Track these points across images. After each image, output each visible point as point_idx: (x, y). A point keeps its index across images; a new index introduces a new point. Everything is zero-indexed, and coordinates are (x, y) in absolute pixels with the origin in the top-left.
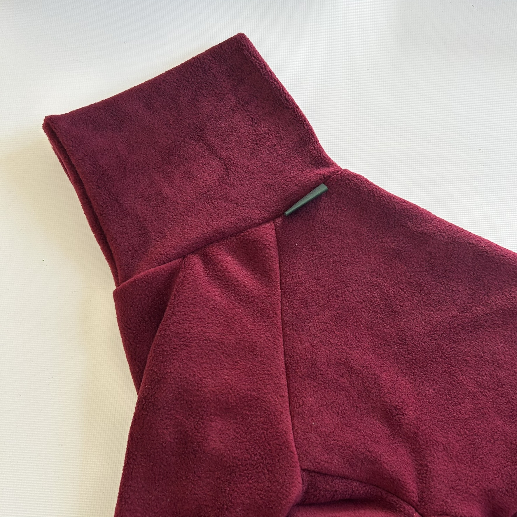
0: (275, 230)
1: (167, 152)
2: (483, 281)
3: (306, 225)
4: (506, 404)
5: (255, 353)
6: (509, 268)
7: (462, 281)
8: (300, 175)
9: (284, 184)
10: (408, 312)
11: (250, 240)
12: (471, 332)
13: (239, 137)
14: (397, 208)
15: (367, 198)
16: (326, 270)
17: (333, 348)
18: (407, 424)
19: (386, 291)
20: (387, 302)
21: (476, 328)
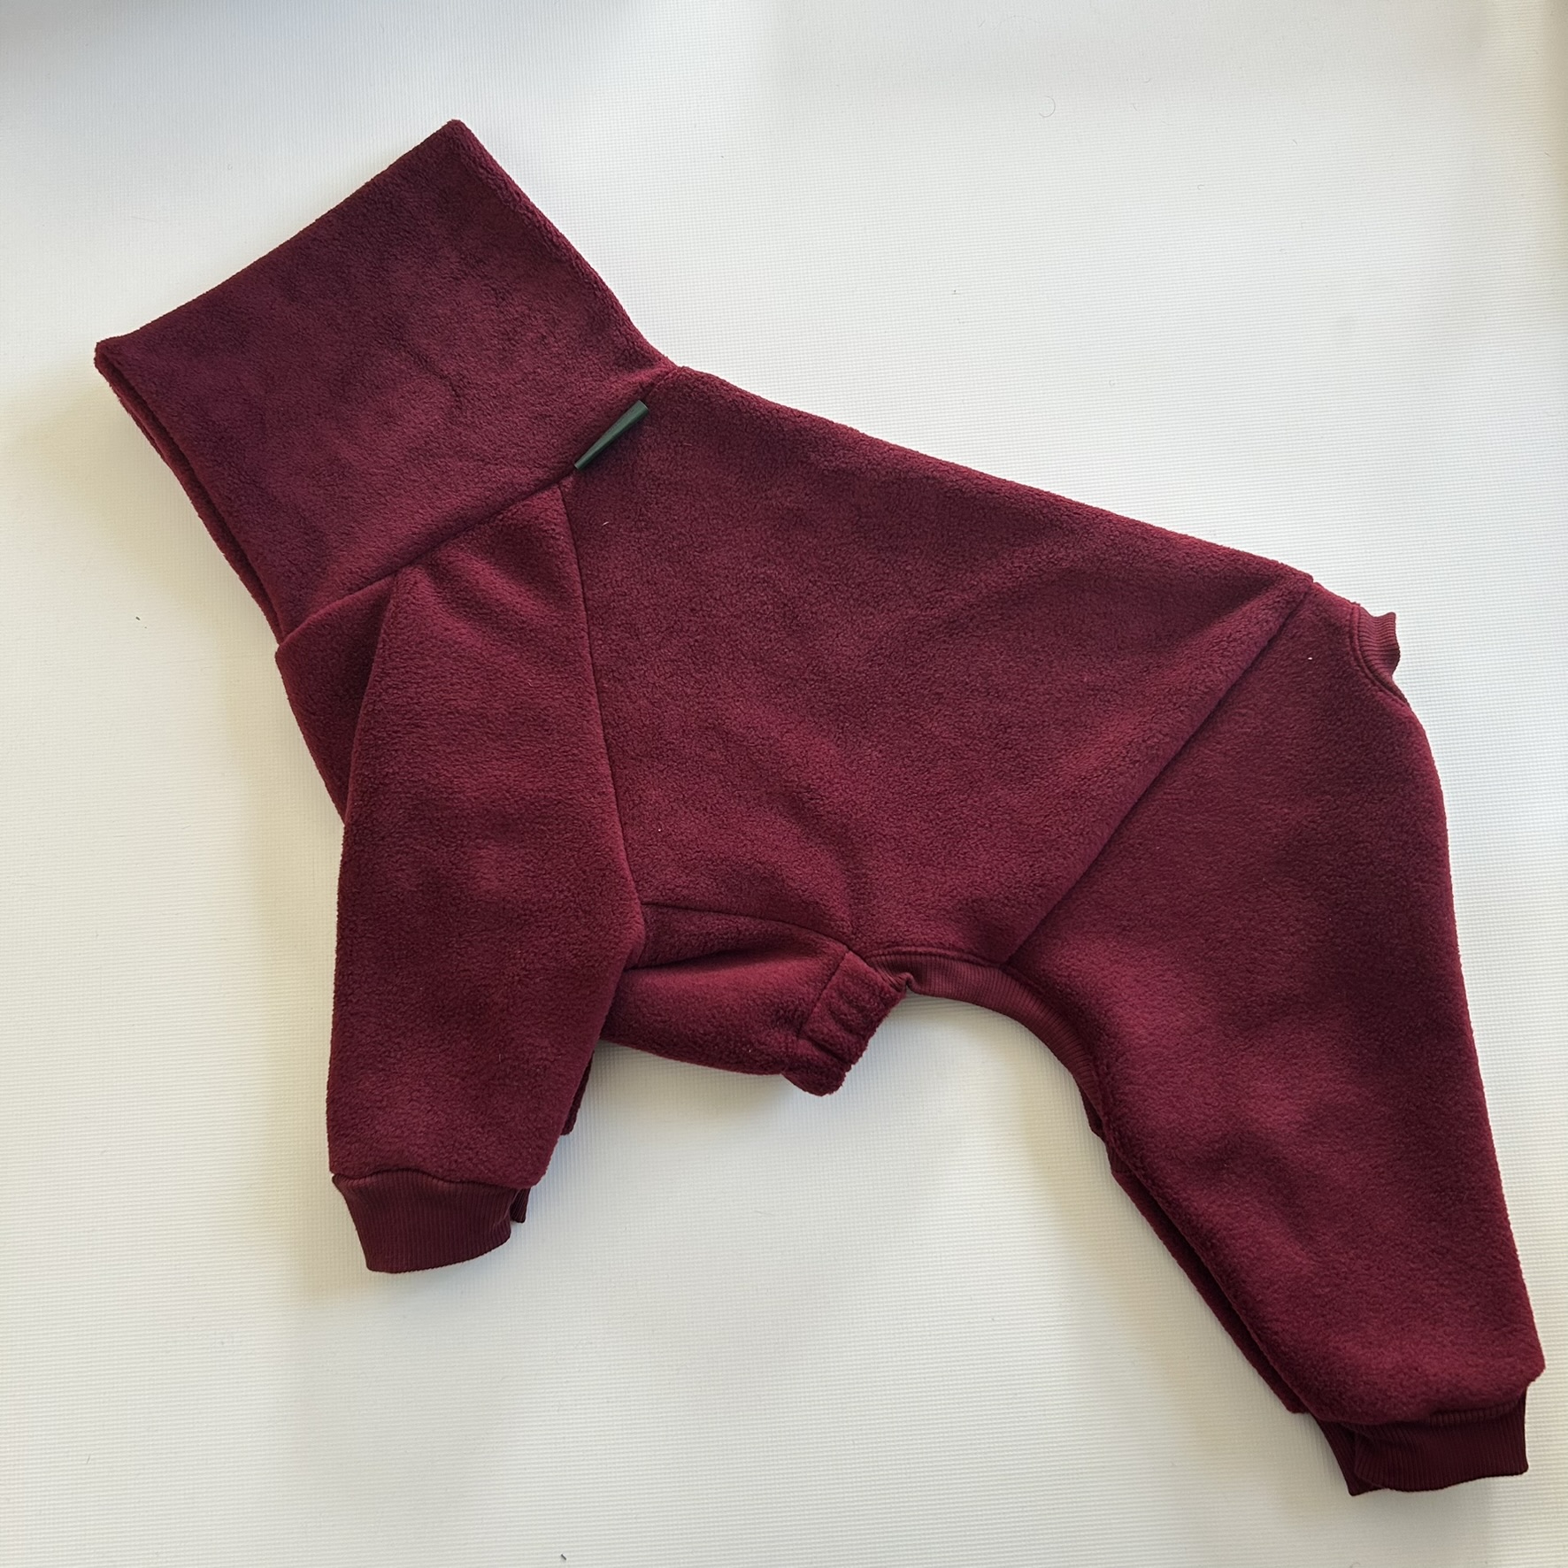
0: (563, 500)
1: (339, 379)
2: (960, 546)
3: (619, 483)
4: (1014, 761)
5: (546, 728)
6: (1005, 513)
7: (922, 552)
8: (599, 389)
9: (569, 410)
10: (827, 622)
11: (516, 525)
12: (944, 642)
13: (474, 331)
14: (786, 429)
15: (727, 416)
16: (667, 563)
17: (691, 703)
18: (828, 812)
19: (782, 589)
20: (787, 608)
21: (953, 633)
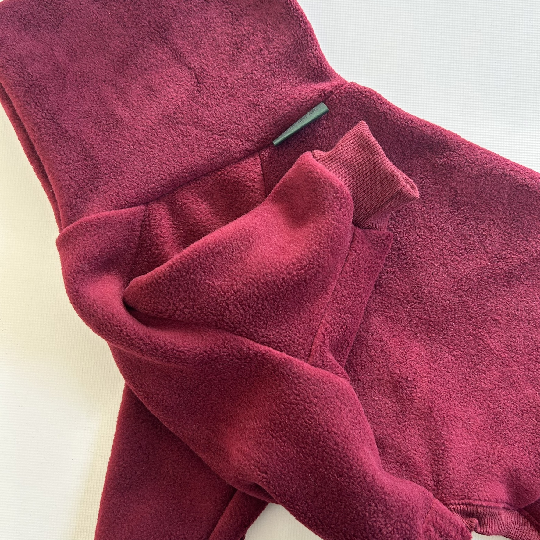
0: (261, 165)
1: (121, 60)
2: (521, 222)
7: (495, 223)
8: (294, 91)
9: (272, 103)
10: (426, 263)
12: (504, 285)
13: (214, 39)
18: (419, 398)
19: (399, 239)
20: (401, 252)
21: (510, 280)
